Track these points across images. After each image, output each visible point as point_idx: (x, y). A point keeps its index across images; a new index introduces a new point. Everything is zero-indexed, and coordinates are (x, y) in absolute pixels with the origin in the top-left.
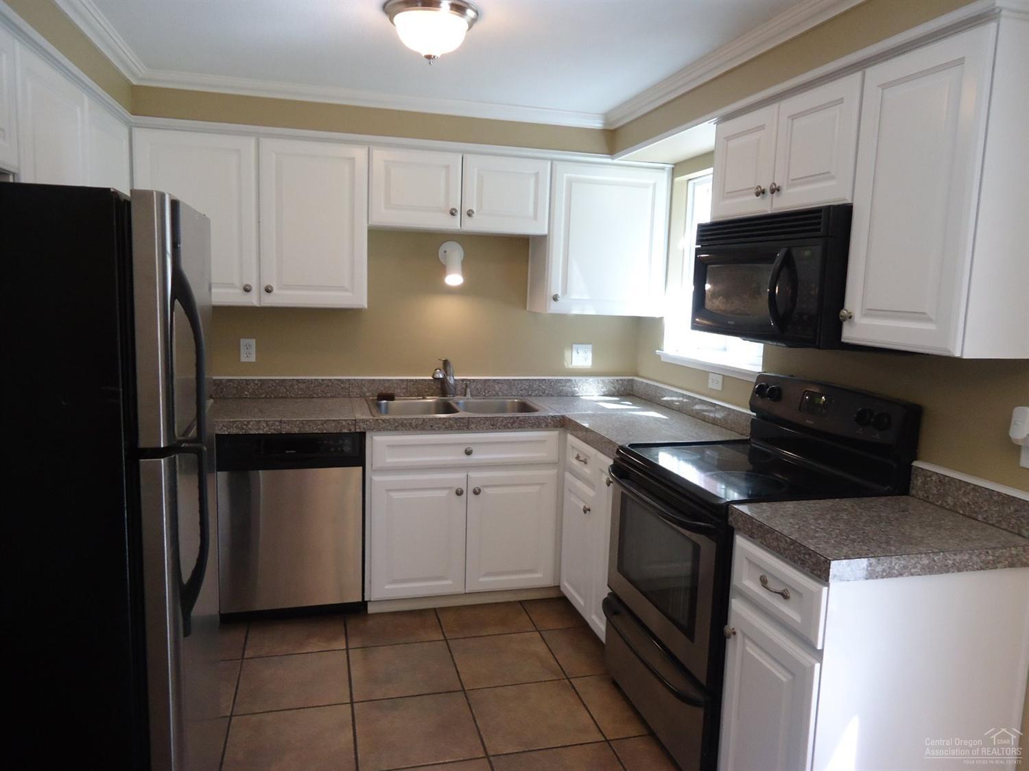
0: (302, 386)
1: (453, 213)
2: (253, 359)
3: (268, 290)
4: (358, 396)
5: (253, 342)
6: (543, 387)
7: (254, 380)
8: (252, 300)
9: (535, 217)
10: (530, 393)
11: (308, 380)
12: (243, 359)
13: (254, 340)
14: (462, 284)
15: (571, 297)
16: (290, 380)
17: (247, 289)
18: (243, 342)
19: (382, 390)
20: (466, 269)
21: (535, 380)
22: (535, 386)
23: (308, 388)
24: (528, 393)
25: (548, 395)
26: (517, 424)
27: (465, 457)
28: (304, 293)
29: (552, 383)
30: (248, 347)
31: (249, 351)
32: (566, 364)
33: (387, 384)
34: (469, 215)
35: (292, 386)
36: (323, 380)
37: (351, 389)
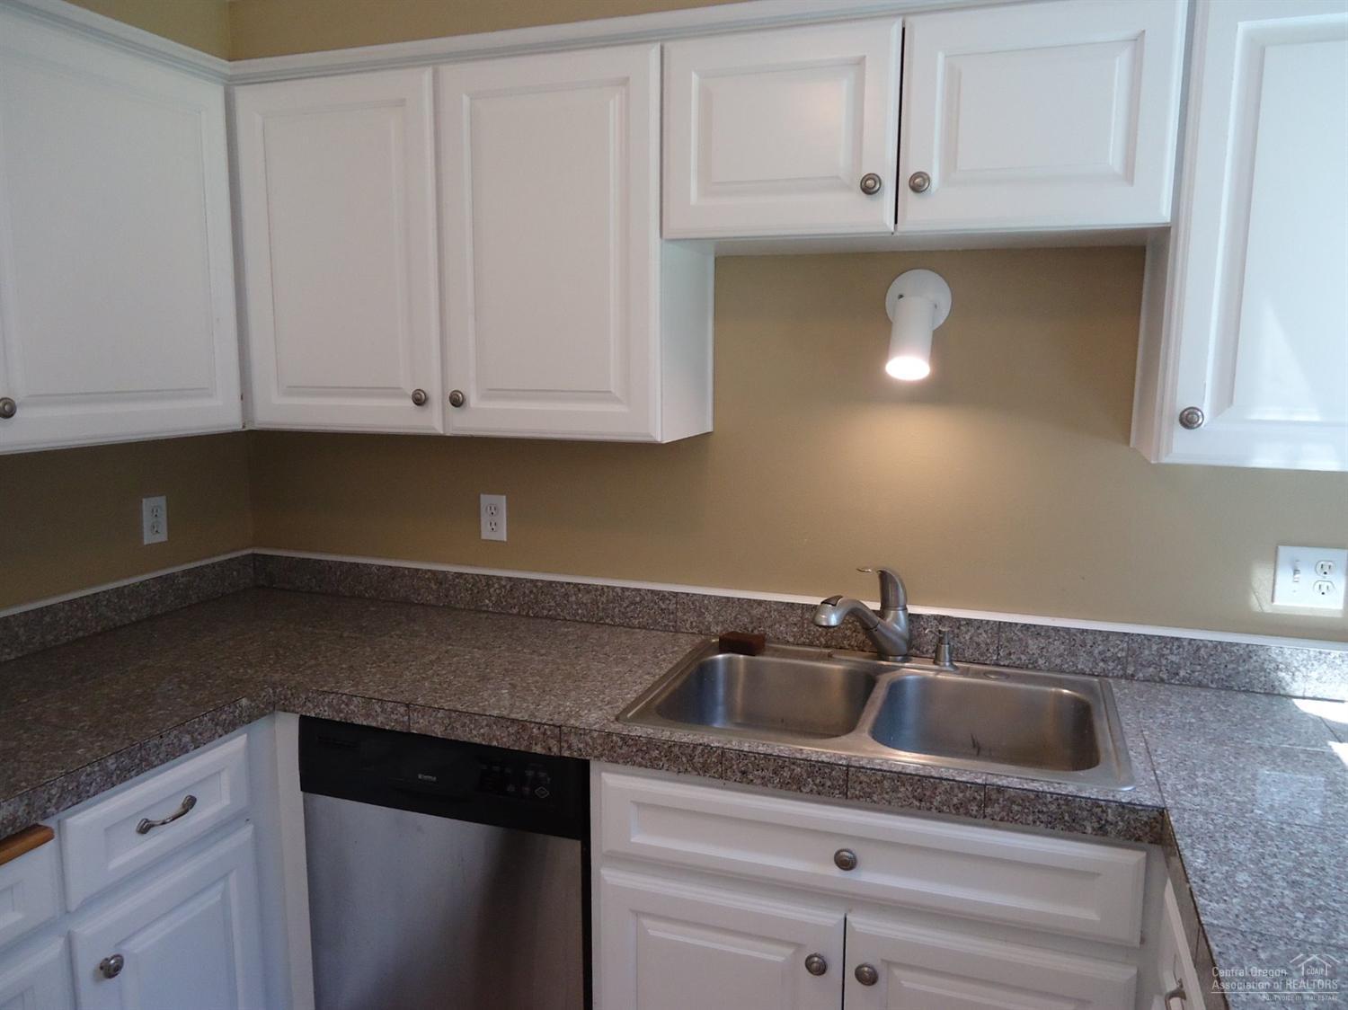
0: (586, 599)
1: (869, 187)
2: (502, 535)
3: (457, 401)
4: (695, 630)
5: (501, 501)
6: (1173, 658)
7: (499, 578)
8: (435, 421)
10: (1130, 670)
11: (596, 588)
12: (486, 534)
13: (504, 497)
15: (1255, 417)
16: (562, 584)
17: (420, 400)
18: (486, 500)
19: (742, 624)
20: (941, 346)
21: (1149, 638)
22: (1147, 652)
23: (594, 602)
24: (1124, 669)
26: (997, 808)
29: (1202, 651)
30: (494, 510)
31: (495, 517)
32: (1254, 601)
33: (756, 612)
34: (916, 189)
35: (566, 595)
36: (623, 589)
37: (680, 614)
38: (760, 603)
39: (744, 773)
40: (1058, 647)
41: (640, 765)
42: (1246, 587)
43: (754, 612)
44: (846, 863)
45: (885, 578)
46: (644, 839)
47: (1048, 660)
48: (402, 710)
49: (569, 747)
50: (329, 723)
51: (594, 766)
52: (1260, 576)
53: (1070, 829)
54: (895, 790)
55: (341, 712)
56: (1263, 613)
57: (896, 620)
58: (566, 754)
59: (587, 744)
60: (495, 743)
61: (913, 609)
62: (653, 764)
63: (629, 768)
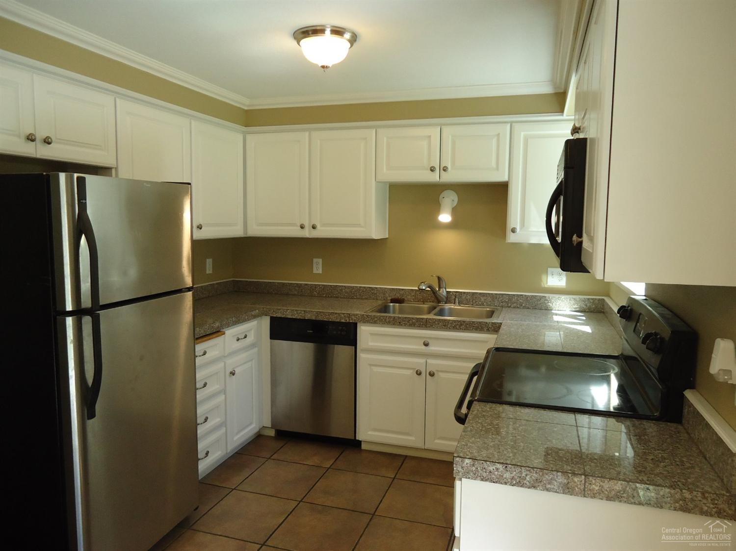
0: (347, 290)
1: (432, 170)
2: (320, 271)
3: (314, 227)
4: (383, 299)
5: (320, 261)
6: (520, 301)
7: (319, 285)
8: (307, 233)
9: (497, 169)
10: (509, 305)
11: (351, 287)
12: (315, 271)
13: (321, 260)
14: (451, 221)
15: (530, 230)
16: (340, 286)
17: (302, 227)
18: (315, 260)
19: (398, 296)
20: (454, 212)
21: (514, 295)
22: (514, 299)
23: (351, 292)
24: (508, 304)
25: (524, 307)
26: (463, 326)
27: (424, 347)
28: (333, 229)
29: (528, 298)
30: (317, 263)
31: (318, 267)
32: (542, 284)
33: (402, 292)
34: (444, 170)
35: (341, 290)
36: (360, 287)
37: (378, 294)
38: (403, 289)
39: (400, 323)
40: (489, 299)
41: (372, 323)
42: (540, 280)
43: (401, 292)
44: (426, 345)
45: (439, 278)
46: (372, 343)
47: (487, 303)
48: (303, 312)
49: (352, 319)
50: (280, 318)
51: (358, 325)
52: (544, 277)
53: (481, 330)
54: (439, 324)
55: (284, 314)
56: (545, 287)
57: (443, 292)
58: (351, 321)
59: (357, 318)
60: (330, 320)
61: (447, 290)
62: (375, 322)
63: (369, 324)
